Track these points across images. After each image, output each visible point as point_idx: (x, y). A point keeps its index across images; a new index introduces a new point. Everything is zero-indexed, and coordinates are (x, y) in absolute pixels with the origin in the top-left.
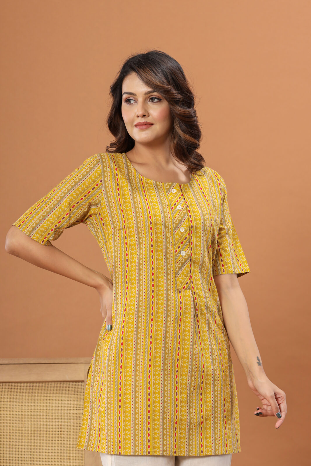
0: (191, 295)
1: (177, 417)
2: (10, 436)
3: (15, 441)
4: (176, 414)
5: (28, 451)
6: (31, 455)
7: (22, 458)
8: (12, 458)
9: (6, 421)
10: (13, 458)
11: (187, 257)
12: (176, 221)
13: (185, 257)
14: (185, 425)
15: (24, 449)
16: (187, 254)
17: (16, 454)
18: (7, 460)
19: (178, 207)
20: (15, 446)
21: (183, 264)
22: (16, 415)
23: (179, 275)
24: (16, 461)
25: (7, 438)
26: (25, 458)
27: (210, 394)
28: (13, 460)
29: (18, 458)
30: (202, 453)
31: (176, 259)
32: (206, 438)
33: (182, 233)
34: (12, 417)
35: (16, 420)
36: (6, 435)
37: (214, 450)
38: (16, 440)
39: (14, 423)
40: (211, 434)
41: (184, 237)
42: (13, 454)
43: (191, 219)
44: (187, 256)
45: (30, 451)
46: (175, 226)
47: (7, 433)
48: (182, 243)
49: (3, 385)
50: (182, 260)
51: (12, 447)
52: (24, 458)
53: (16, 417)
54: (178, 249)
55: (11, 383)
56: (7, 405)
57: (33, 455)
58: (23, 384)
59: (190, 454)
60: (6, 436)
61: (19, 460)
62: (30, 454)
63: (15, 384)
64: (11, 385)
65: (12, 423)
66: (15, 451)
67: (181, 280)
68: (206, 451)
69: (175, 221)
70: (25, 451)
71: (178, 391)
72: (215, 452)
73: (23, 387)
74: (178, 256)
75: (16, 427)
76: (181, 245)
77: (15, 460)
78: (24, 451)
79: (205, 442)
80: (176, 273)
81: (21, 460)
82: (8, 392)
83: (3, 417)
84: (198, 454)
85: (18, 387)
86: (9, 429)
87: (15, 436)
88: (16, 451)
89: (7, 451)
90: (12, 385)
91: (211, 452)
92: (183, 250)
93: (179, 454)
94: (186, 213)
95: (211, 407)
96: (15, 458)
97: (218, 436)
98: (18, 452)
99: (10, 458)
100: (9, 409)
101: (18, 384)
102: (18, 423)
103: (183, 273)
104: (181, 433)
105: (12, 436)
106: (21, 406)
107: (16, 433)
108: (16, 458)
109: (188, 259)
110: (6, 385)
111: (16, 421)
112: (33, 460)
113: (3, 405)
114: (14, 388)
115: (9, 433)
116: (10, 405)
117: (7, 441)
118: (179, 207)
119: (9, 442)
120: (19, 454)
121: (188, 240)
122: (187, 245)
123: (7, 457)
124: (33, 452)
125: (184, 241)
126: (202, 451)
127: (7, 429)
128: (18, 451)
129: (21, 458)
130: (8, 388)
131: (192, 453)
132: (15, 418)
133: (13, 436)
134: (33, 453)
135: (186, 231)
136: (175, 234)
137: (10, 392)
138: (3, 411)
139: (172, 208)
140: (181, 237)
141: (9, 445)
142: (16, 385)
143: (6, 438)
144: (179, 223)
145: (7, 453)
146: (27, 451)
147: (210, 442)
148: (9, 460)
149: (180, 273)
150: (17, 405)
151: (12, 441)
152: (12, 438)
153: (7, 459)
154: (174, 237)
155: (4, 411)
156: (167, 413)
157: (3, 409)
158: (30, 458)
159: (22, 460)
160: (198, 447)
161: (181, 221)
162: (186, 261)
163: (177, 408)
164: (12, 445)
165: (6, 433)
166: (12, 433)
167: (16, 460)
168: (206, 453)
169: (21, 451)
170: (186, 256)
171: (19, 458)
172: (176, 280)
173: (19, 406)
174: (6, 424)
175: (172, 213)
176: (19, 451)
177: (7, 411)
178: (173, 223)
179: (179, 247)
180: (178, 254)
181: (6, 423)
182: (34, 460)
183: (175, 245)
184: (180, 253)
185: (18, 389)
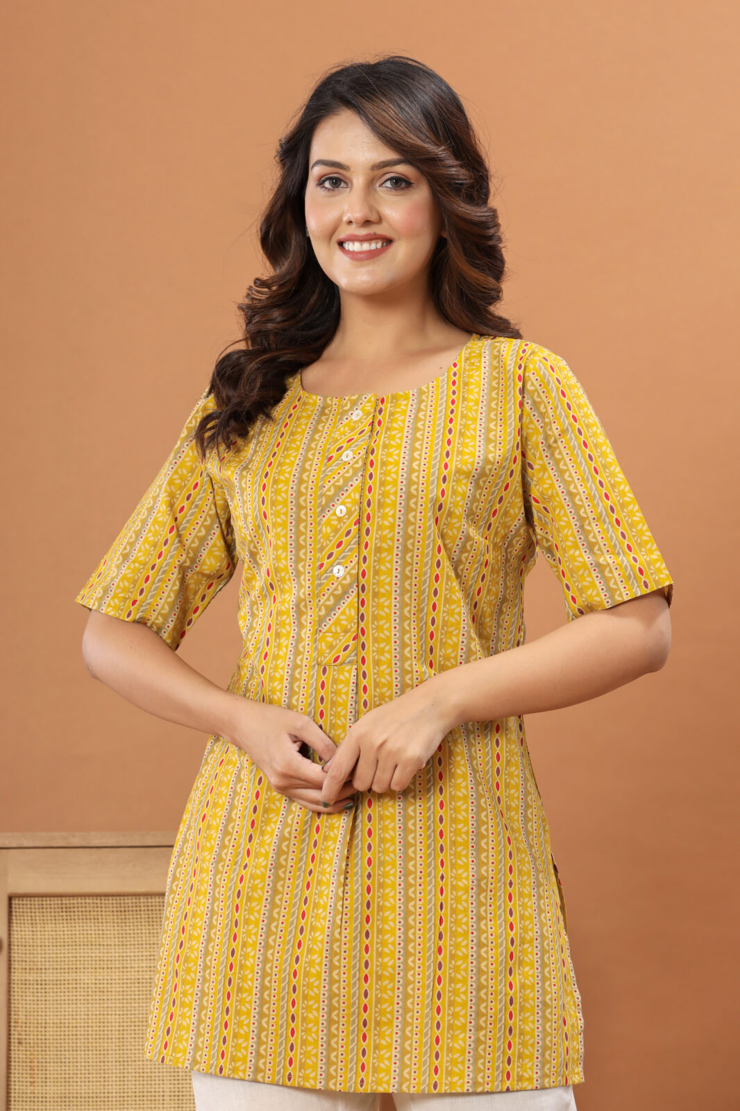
0: (353, 679)
1: (294, 987)
2: (121, 1036)
3: (133, 1048)
4: (294, 981)
5: (169, 1074)
6: (176, 1086)
7: (153, 1094)
8: (126, 1095)
9: (110, 997)
10: (130, 1094)
11: (348, 581)
12: (329, 490)
13: (344, 582)
14: (317, 1010)
15: (157, 1070)
16: (349, 573)
17: (137, 1083)
18: (114, 1099)
19: (344, 458)
20: (133, 1063)
21: (339, 599)
22: (136, 981)
23: (326, 628)
24: (138, 1102)
25: (114, 1040)
26: (161, 1094)
27: (393, 934)
28: (129, 1099)
29: (141, 1094)
30: (362, 1086)
31: (320, 585)
32: (377, 1047)
33: (340, 519)
34: (125, 985)
35: (137, 993)
36: (110, 1033)
37: (397, 1080)
38: (137, 1047)
39: (133, 1001)
40: (392, 1038)
41: (344, 530)
42: (129, 1083)
43: (370, 482)
44: (348, 578)
45: (172, 1074)
46: (323, 503)
47: (113, 1028)
48: (339, 545)
49: (103, 901)
50: (336, 589)
51: (126, 1063)
52: (157, 1094)
53: (137, 985)
54: (326, 562)
55: (124, 895)
56: (113, 954)
57: (180, 1086)
58: (153, 900)
59: (332, 1086)
60: (110, 1036)
61: (145, 1098)
62: (172, 1082)
63: (134, 901)
64: (122, 901)
65: (125, 1001)
66: (134, 1075)
67: (330, 639)
68: (372, 1082)
69: (325, 489)
70: (161, 1074)
71: (306, 923)
72: (400, 1085)
73: (154, 908)
74: (326, 578)
75: (137, 1012)
76: (336, 551)
77: (133, 1098)
78: (157, 1074)
79: (374, 1058)
80: (321, 621)
81: (149, 1098)
82: (116, 921)
83: (101, 986)
84: (351, 1086)
85: (142, 908)
86: (117, 1017)
87: (133, 1036)
88: (137, 1075)
89: (114, 1075)
90: (126, 901)
91: (389, 1085)
92: (339, 564)
93: (299, 1083)
94: (359, 468)
95: (394, 969)
96: (134, 1094)
97: (411, 1045)
98: (141, 1079)
99: (122, 1095)
100: (117, 966)
101: (142, 900)
102: (141, 1001)
103: (337, 623)
104: (306, 1031)
105: (125, 1036)
106: (148, 958)
107: (137, 1028)
108: (137, 1094)
109: (350, 585)
110: (111, 902)
111: (137, 997)
112: (181, 1098)
113: (101, 955)
114: (131, 909)
115: (117, 1028)
116: (121, 954)
117: (114, 1048)
118: (347, 455)
119: (118, 1052)
120: (145, 1082)
121: (355, 537)
122: (350, 550)
123: (114, 1091)
124: (180, 1078)
125: (344, 539)
126: (362, 1081)
127: (113, 1016)
128: (141, 1075)
129: (149, 1094)
130: (115, 909)
131: (335, 1084)
132: (133, 989)
133: (129, 1036)
134: (181, 1082)
135: (349, 513)
136: (323, 523)
137: (119, 921)
138: (101, 970)
139: (330, 459)
140: (336, 531)
141: (118, 1060)
142: (137, 901)
143: (110, 1041)
144: (336, 494)
145: (114, 1079)
146: (165, 1074)
147: (389, 1059)
148: (118, 1099)
149: (331, 622)
150: (140, 954)
151: (125, 1048)
152: (125, 1040)
153: (114, 1095)
154: (320, 531)
155: (106, 970)
156: (271, 975)
157: (102, 966)
158: (172, 1094)
159: (153, 1098)
160: (351, 1069)
161: (339, 490)
162: (345, 592)
163: (296, 967)
164: (126, 1059)
165: (110, 1028)
166: (125, 1028)
167: (137, 1098)
168: (372, 1087)
169: (149, 1074)
170: (345, 578)
171: (145, 1094)
172: (315, 641)
173: (144, 958)
174: (110, 1005)
175: (325, 471)
176: (145, 1075)
177: (113, 970)
178: (321, 495)
179: (330, 556)
180: (325, 572)
181: (109, 1001)
182: (184, 1098)
183: (322, 549)
184: (332, 571)
185: (142, 912)
